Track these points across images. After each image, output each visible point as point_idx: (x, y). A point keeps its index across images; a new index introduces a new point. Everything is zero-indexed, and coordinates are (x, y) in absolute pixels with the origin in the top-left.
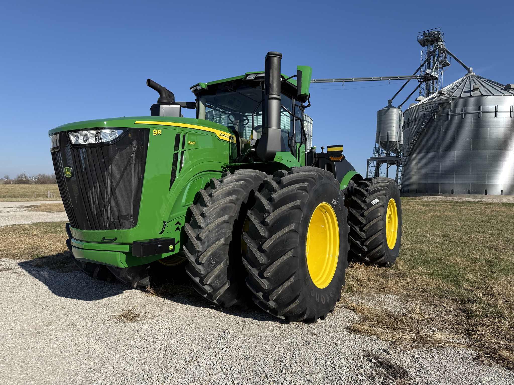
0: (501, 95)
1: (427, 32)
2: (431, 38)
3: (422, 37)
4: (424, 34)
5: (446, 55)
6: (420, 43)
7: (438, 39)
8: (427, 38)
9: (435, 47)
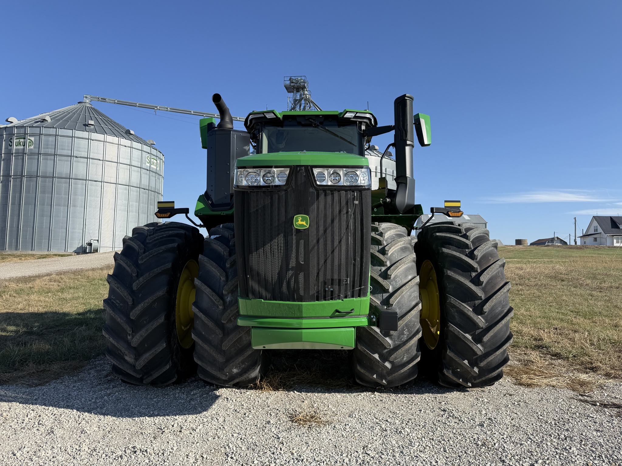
0: (368, 155)
1: (294, 78)
2: (297, 85)
3: (288, 83)
4: (290, 79)
5: (310, 105)
6: (286, 88)
7: (303, 88)
8: (293, 84)
9: (301, 95)
